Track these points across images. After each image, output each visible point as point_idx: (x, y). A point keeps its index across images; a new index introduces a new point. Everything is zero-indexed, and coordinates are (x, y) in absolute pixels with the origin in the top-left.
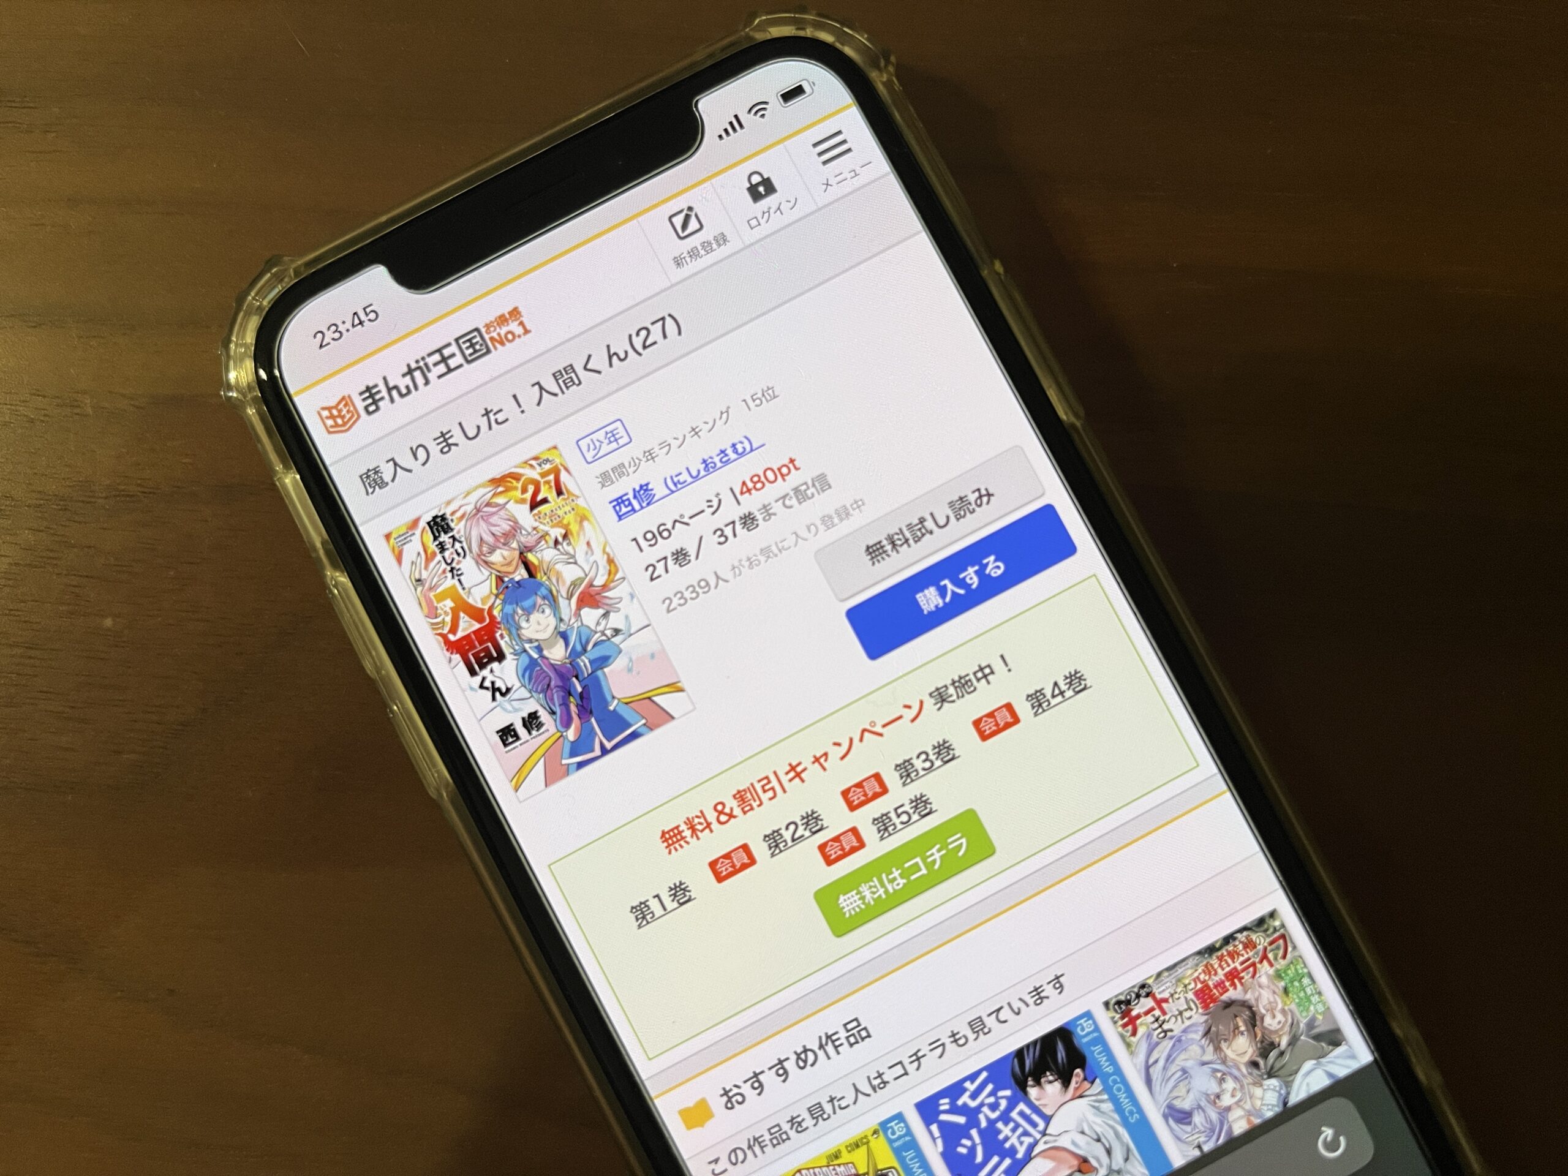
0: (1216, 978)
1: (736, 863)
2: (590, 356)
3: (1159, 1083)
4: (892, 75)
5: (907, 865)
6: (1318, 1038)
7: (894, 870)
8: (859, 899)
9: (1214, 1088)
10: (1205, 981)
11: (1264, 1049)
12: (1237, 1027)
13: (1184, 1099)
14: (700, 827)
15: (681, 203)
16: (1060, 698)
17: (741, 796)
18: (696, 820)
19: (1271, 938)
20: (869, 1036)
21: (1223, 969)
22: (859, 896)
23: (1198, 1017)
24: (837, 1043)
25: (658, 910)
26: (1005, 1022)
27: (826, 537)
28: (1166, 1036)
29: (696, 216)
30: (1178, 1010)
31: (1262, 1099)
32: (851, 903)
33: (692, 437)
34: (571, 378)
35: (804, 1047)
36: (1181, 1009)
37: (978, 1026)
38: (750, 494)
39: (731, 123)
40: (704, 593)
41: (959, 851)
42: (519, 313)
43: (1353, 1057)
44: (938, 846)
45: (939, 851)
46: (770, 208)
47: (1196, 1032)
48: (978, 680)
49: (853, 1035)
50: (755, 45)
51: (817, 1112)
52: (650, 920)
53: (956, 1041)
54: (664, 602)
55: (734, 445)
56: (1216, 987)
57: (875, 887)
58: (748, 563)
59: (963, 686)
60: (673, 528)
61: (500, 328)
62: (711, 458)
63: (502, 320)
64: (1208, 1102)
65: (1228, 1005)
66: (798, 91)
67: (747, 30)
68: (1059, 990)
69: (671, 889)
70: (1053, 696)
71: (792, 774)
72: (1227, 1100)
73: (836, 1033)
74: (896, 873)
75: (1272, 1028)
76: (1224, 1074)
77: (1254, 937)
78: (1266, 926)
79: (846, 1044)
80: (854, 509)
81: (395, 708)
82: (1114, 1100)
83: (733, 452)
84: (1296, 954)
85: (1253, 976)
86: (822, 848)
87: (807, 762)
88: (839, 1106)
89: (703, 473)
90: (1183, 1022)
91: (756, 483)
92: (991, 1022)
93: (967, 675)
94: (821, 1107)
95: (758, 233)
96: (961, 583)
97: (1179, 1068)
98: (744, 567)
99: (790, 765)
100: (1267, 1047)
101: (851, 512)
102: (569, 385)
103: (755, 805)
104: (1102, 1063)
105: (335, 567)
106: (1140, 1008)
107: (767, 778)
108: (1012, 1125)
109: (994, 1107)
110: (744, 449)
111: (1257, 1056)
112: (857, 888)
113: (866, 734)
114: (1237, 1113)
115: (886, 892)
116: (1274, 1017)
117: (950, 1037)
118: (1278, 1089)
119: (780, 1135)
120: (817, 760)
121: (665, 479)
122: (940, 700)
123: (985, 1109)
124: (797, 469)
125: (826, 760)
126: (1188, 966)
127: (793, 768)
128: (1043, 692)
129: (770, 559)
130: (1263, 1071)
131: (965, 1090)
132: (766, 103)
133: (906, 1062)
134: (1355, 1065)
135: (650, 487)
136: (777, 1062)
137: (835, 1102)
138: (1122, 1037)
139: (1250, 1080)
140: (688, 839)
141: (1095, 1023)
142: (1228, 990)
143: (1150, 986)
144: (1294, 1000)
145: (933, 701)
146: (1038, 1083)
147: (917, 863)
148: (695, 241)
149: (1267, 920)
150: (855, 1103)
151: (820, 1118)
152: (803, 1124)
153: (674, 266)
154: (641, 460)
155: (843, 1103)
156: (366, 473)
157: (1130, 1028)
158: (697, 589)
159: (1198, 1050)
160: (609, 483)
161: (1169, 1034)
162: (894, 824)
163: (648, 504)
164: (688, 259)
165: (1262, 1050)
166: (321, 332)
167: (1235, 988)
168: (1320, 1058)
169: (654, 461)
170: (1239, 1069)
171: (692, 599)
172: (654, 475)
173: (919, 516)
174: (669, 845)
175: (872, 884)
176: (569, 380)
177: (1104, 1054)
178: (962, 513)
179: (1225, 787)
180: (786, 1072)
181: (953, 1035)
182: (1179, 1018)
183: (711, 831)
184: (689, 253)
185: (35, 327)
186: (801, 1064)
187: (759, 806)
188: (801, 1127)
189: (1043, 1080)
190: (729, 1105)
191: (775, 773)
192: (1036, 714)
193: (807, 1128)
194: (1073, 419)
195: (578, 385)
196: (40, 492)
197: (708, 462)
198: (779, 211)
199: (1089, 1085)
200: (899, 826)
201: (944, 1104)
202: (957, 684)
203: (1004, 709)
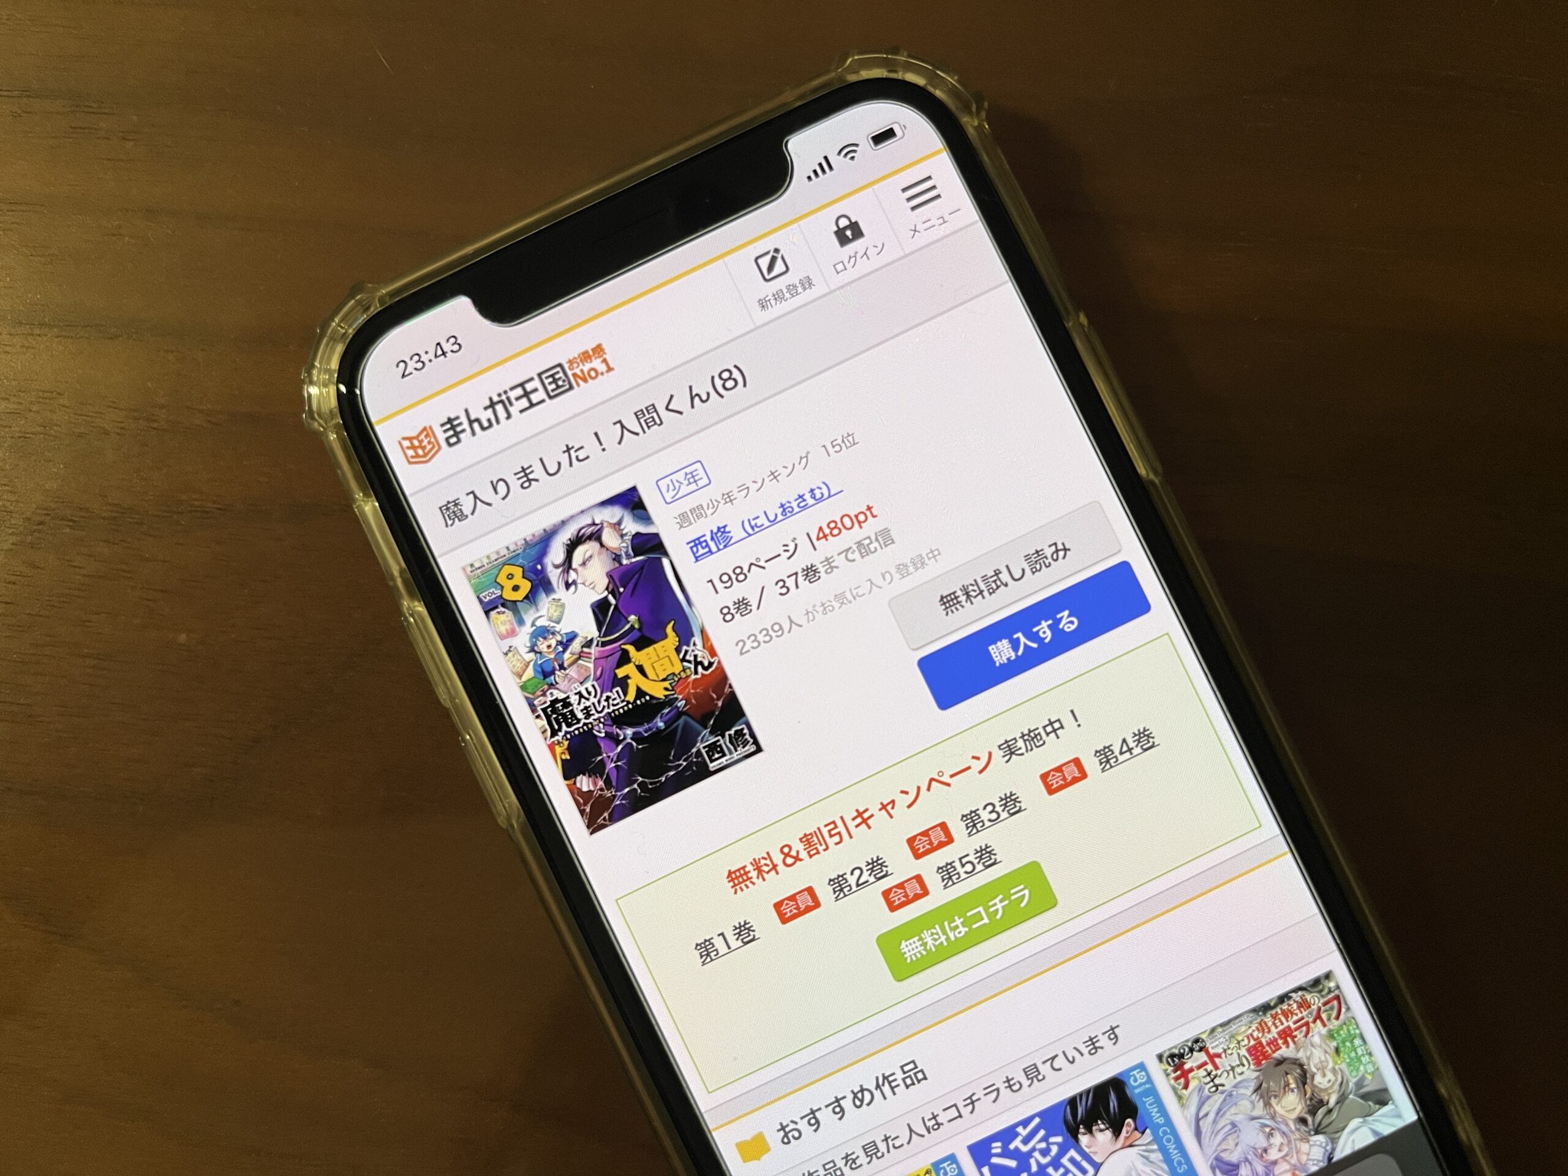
0: (1270, 1036)
1: (800, 905)
2: (672, 397)
3: (1209, 1134)
4: (984, 120)
5: (969, 914)
6: (1365, 1097)
7: (956, 918)
8: (921, 945)
9: (1262, 1142)
10: (1258, 1038)
11: (1313, 1105)
12: (1287, 1084)
13: (1231, 1153)
14: (766, 869)
15: (767, 245)
16: (1128, 755)
17: (808, 840)
18: (763, 862)
19: (1326, 999)
20: (925, 1078)
21: (1276, 1027)
22: (921, 942)
23: (1250, 1073)
24: (893, 1084)
25: (723, 949)
26: (1060, 1069)
27: (901, 586)
28: (1217, 1089)
29: (783, 258)
30: (1230, 1065)
31: (1308, 1154)
32: (913, 949)
33: (771, 481)
34: (652, 417)
35: (861, 1086)
36: (1234, 1064)
37: (1032, 1073)
38: (827, 540)
39: (820, 165)
40: (777, 636)
41: (1021, 903)
42: (602, 350)
43: (1399, 1116)
44: (1001, 897)
45: (1001, 901)
46: (856, 253)
47: (1247, 1088)
48: (1048, 734)
49: (910, 1076)
50: (848, 85)
51: (871, 1151)
52: (714, 958)
53: (1010, 1086)
54: (737, 644)
55: (812, 491)
56: (1268, 1044)
57: (937, 934)
58: (822, 608)
59: (1033, 739)
60: (749, 571)
61: (584, 365)
62: (789, 502)
63: (585, 357)
64: (1256, 1155)
65: (1280, 1062)
66: (889, 134)
67: (840, 70)
68: (1114, 1041)
69: (736, 928)
70: (1121, 753)
71: (859, 820)
72: (1273, 1155)
73: (893, 1074)
74: (958, 922)
75: (1322, 1086)
76: (1273, 1129)
77: (1308, 997)
78: (1321, 987)
79: (902, 1086)
80: (929, 559)
81: (468, 737)
82: (1163, 1150)
83: (812, 497)
84: (1350, 1015)
85: (1306, 1036)
86: (886, 894)
87: (874, 809)
88: (893, 1145)
89: (780, 517)
90: (1235, 1077)
91: (832, 530)
92: (1045, 1069)
93: (1037, 729)
94: (875, 1145)
95: (845, 277)
96: (1035, 637)
97: (1228, 1122)
98: (817, 612)
99: (857, 811)
100: (1316, 1105)
101: (927, 561)
102: (650, 425)
103: (821, 849)
104: (1153, 1114)
105: (412, 595)
106: (1194, 1062)
107: (834, 822)
108: (1062, 1170)
109: (1045, 1152)
110: (823, 495)
111: (1306, 1113)
112: (919, 935)
113: (934, 783)
114: (1283, 1167)
115: (948, 939)
116: (1324, 1075)
117: (1004, 1082)
118: (1324, 1145)
119: (835, 1171)
120: (884, 807)
121: (743, 522)
122: (1008, 752)
123: (1037, 1154)
124: (874, 516)
125: (893, 808)
126: (1243, 1023)
127: (860, 814)
128: (1111, 748)
129: (844, 605)
130: (1311, 1127)
131: (1017, 1134)
132: (856, 145)
133: (961, 1105)
134: (1400, 1124)
135: (727, 529)
136: (834, 1100)
137: (889, 1140)
138: (1174, 1089)
139: (1297, 1136)
140: (753, 880)
141: (1148, 1074)
142: (1281, 1048)
143: (1203, 1041)
144: (1345, 1059)
145: (1001, 753)
146: (1089, 1131)
147: (979, 912)
148: (779, 283)
149: (1322, 981)
150: (909, 1143)
151: (874, 1156)
152: (857, 1161)
153: (758, 308)
154: (719, 502)
155: (897, 1143)
156: (446, 505)
157: (1182, 1081)
158: (771, 632)
159: (1249, 1106)
160: (687, 524)
161: (1220, 1088)
162: (958, 873)
163: (725, 547)
164: (773, 302)
165: (1311, 1108)
166: (403, 361)
167: (1288, 1046)
168: (1366, 1116)
169: (732, 504)
170: (1287, 1125)
171: (765, 642)
172: (732, 518)
173: (995, 568)
174: (735, 885)
175: (934, 931)
176: (651, 420)
177: (1155, 1106)
178: (1038, 567)
179: (1287, 849)
180: (842, 1110)
181: (1008, 1081)
182: (1231, 1073)
183: (777, 873)
184: (774, 295)
185: (112, 339)
186: (858, 1103)
187: (825, 850)
188: (856, 1164)
189: (1094, 1128)
190: (786, 1140)
191: (842, 818)
192: (1103, 770)
193: (861, 1165)
194: (1152, 476)
195: (659, 425)
196: (115, 505)
197: (785, 507)
198: (865, 256)
199: (1140, 1135)
200: (963, 876)
201: (997, 1148)
202: (1026, 737)
203: (1072, 764)
